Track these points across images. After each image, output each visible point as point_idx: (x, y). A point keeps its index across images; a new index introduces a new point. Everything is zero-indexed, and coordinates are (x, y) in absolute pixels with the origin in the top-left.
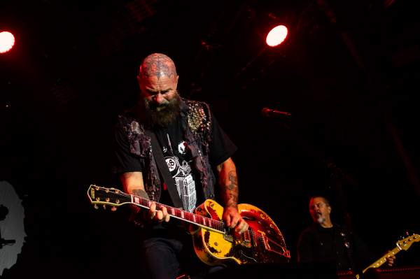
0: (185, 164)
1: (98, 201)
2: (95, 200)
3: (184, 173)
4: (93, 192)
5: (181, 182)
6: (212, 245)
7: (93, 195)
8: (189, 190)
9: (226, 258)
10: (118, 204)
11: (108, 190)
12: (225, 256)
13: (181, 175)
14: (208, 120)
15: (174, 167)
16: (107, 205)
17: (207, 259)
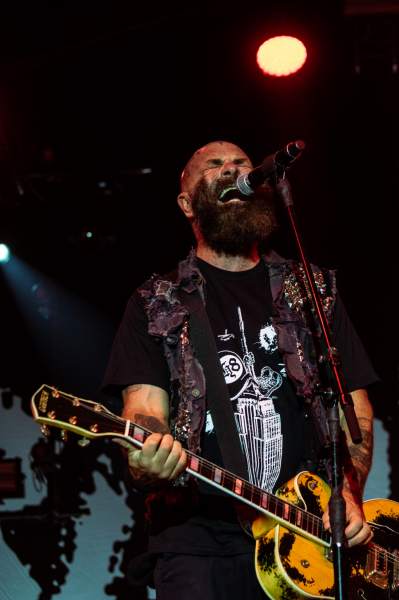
0: (267, 374)
1: (51, 419)
2: (45, 415)
3: (257, 392)
4: (44, 399)
5: (249, 411)
6: (294, 563)
7: (44, 406)
8: (265, 430)
9: (322, 597)
10: (93, 433)
11: (77, 402)
12: (321, 592)
13: (251, 393)
14: (328, 293)
15: (238, 374)
16: (70, 433)
17: (280, 591)
